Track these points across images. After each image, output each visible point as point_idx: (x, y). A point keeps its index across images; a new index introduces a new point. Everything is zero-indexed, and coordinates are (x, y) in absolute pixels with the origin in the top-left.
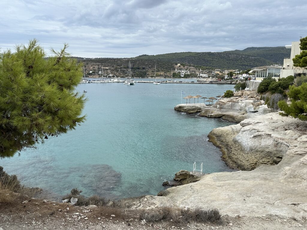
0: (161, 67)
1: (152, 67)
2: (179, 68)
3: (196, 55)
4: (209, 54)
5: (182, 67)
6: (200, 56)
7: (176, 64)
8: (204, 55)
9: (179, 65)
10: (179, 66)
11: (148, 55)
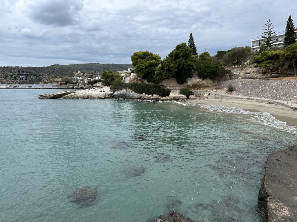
0: (60, 74)
1: (50, 74)
2: (79, 75)
3: (102, 66)
4: (112, 65)
5: (82, 74)
6: (105, 66)
7: (77, 72)
8: (109, 66)
9: (79, 72)
10: (80, 74)
11: (60, 65)
